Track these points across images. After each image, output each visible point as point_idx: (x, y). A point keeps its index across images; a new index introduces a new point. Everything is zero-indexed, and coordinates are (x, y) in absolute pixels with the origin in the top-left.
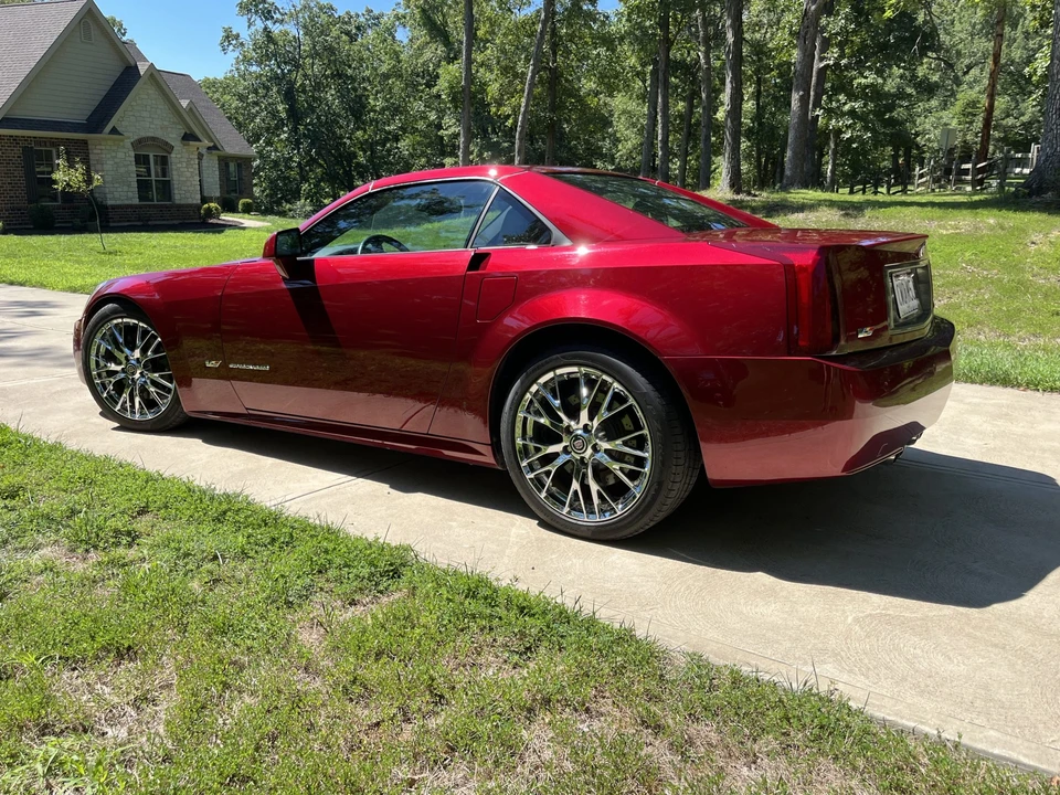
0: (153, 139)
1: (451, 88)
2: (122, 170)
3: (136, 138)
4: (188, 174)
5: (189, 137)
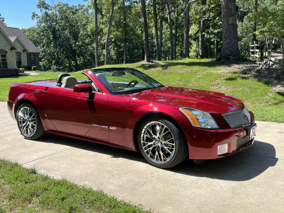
1: (91, 31)
4: (12, 60)
5: (13, 48)
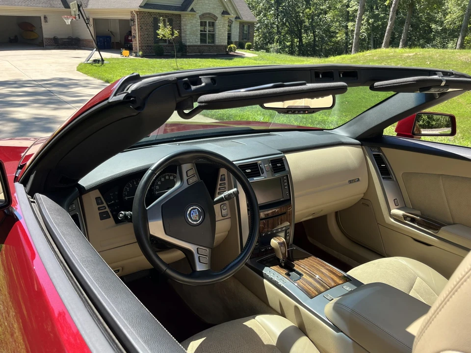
0: (209, 14)
2: (194, 29)
3: (202, 13)
4: (223, 31)
5: (225, 13)
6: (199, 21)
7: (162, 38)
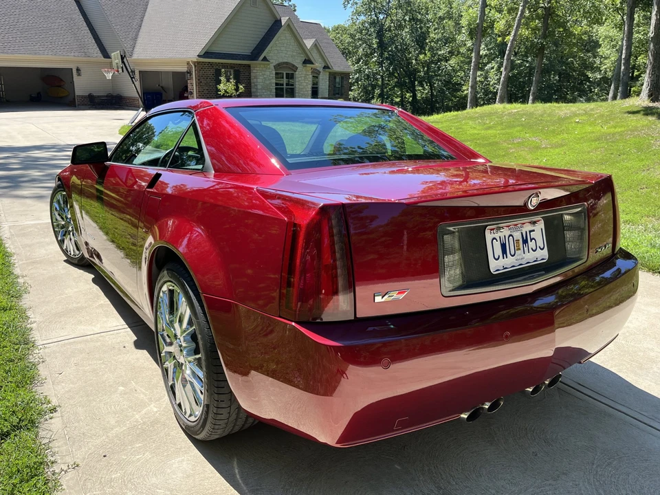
0: (287, 63)
1: (469, 24)
3: (277, 63)
4: (305, 84)
5: (307, 62)
6: (274, 72)
7: (224, 94)
